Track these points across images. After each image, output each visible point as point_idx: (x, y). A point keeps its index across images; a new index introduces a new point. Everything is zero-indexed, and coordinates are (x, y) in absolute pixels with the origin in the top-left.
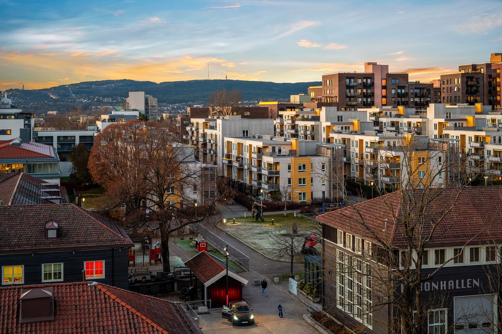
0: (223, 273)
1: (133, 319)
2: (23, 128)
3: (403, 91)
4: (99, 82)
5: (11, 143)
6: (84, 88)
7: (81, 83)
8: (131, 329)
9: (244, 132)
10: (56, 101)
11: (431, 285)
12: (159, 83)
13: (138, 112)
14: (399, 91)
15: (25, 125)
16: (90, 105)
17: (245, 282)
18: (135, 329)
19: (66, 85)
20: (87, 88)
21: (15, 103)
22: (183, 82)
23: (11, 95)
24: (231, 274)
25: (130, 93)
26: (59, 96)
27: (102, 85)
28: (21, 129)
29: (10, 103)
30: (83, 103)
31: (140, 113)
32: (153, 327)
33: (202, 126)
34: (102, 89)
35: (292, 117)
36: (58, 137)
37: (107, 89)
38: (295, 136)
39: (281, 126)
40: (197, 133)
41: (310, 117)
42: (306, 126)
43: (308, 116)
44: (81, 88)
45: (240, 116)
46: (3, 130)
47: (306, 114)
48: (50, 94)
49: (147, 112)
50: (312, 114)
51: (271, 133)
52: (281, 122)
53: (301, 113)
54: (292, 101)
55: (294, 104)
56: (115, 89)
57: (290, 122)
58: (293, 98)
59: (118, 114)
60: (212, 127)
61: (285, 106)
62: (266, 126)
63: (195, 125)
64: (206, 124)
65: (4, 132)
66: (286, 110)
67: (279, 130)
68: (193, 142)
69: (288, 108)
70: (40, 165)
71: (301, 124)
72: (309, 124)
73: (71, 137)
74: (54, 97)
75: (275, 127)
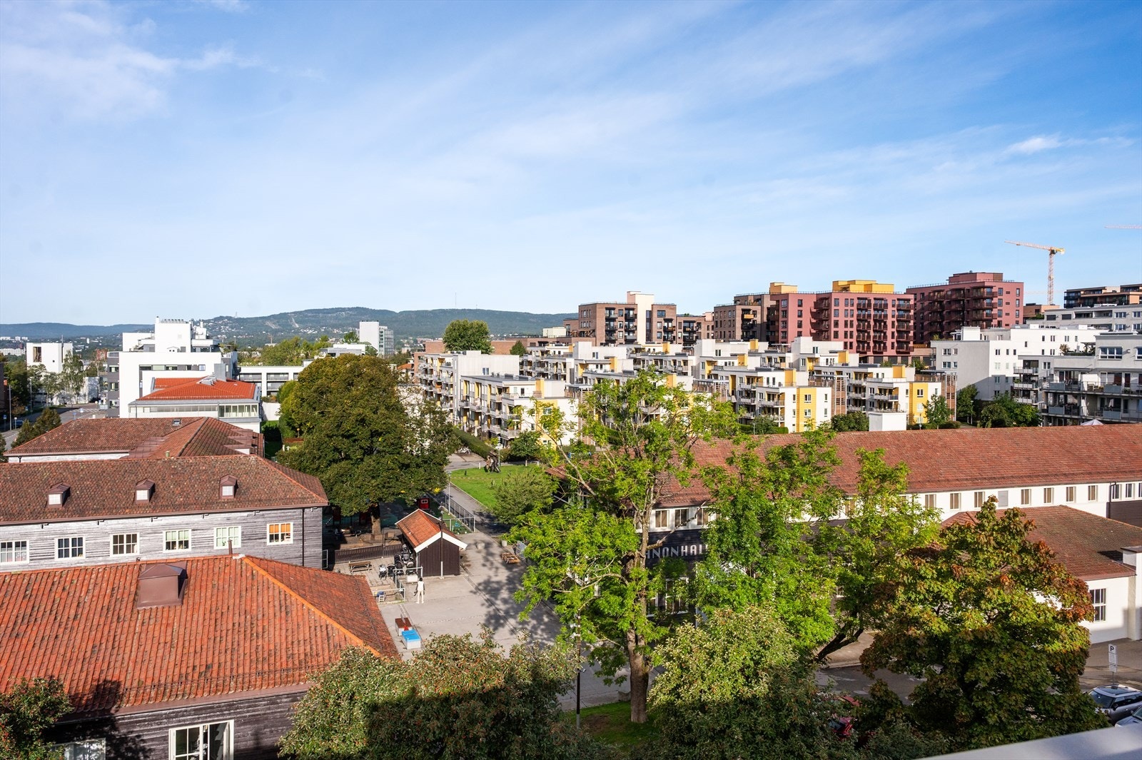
0: (437, 536)
1: (286, 600)
2: (220, 363)
3: (670, 324)
5: (198, 383)
6: (309, 317)
7: (306, 311)
8: (281, 612)
9: (484, 369)
10: (276, 332)
11: (670, 551)
12: (397, 312)
13: (366, 345)
14: (666, 324)
15: (224, 359)
16: (315, 337)
17: (462, 545)
18: (287, 613)
19: (288, 313)
20: (313, 317)
21: (211, 333)
22: (426, 311)
24: (447, 537)
25: (361, 323)
26: (279, 325)
27: (329, 313)
28: (215, 365)
29: (205, 333)
30: (308, 334)
31: (367, 348)
32: (309, 609)
33: (437, 363)
34: (331, 318)
35: (543, 353)
36: (268, 374)
37: (336, 318)
38: (544, 375)
39: (530, 363)
40: (432, 370)
41: (562, 354)
42: (557, 364)
43: (559, 352)
44: (306, 316)
45: (480, 351)
46: (195, 365)
47: (557, 349)
48: (268, 323)
49: (381, 346)
50: (564, 350)
51: (516, 373)
52: (530, 358)
53: (551, 348)
54: (544, 335)
55: (547, 337)
56: (346, 318)
57: (539, 359)
58: (546, 332)
59: (340, 348)
60: (449, 364)
61: (536, 341)
62: (510, 364)
63: (429, 361)
64: (442, 360)
65: (197, 368)
66: (537, 344)
67: (528, 368)
68: (426, 381)
69: (540, 343)
70: (235, 408)
71: (551, 361)
72: (560, 362)
73: (283, 374)
74: (273, 327)
75: (521, 364)
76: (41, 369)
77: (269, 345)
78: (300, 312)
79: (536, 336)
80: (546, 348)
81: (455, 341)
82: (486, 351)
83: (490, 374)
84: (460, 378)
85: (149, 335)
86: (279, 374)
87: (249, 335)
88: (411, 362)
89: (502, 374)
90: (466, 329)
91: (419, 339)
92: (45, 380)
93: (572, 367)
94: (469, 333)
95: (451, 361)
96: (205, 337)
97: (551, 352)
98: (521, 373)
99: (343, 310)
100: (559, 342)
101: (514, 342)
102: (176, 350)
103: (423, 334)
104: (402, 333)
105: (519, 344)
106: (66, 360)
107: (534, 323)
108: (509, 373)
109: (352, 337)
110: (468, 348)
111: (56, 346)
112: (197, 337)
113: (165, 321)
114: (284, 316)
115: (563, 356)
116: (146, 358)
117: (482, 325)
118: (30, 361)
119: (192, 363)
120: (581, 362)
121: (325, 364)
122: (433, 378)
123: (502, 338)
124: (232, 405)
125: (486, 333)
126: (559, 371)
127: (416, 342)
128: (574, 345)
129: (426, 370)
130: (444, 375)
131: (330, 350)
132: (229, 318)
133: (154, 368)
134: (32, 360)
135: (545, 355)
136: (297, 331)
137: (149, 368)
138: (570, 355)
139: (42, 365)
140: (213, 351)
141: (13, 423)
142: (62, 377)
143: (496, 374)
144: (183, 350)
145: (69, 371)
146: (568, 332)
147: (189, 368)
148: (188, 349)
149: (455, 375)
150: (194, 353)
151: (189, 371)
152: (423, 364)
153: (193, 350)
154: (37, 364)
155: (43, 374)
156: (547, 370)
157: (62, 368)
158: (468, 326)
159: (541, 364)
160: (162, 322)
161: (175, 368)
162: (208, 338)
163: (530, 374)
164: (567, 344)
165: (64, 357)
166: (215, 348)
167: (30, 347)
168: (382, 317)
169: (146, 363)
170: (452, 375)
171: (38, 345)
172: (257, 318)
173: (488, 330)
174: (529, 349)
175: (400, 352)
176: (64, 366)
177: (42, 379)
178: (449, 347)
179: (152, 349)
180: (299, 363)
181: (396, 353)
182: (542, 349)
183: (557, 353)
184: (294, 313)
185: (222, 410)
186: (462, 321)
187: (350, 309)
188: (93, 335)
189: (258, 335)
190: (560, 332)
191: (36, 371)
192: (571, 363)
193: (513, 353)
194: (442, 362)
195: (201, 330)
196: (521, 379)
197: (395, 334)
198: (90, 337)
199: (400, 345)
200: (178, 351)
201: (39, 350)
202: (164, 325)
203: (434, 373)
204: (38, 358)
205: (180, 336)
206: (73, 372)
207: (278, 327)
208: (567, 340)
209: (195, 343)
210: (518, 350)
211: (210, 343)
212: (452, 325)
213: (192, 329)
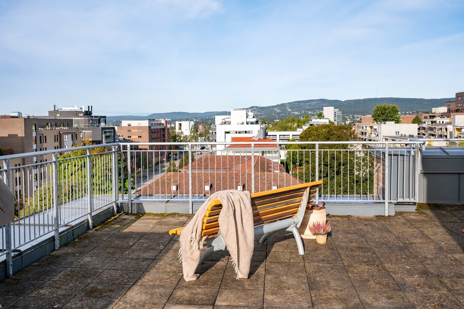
2: (260, 130)
4: (305, 101)
5: (252, 139)
6: (296, 105)
7: (294, 102)
9: (396, 132)
10: (279, 113)
12: (343, 101)
13: (328, 120)
15: (261, 128)
16: (300, 116)
19: (285, 103)
20: (298, 105)
21: (255, 115)
22: (360, 100)
23: (253, 111)
25: (324, 108)
26: (281, 110)
27: (307, 103)
28: (258, 131)
29: (252, 115)
30: (295, 115)
31: (330, 121)
33: (368, 129)
34: (307, 105)
35: (432, 122)
36: (280, 135)
37: (310, 105)
38: (433, 135)
39: (424, 128)
40: (366, 133)
41: (444, 123)
42: (441, 129)
43: (443, 122)
44: (294, 105)
45: (394, 122)
46: (248, 131)
47: (441, 120)
48: (275, 109)
49: (335, 120)
50: (446, 120)
51: (415, 133)
52: (424, 125)
53: (438, 120)
54: (433, 111)
55: (435, 113)
56: (315, 105)
57: (430, 126)
58: (434, 110)
59: (316, 121)
60: (375, 129)
61: (428, 115)
62: (412, 129)
63: (364, 128)
64: (371, 127)
65: (249, 132)
66: (429, 117)
67: (423, 131)
68: (363, 139)
69: (431, 117)
70: (269, 152)
71: (437, 127)
72: (443, 127)
73: (287, 135)
74: (278, 111)
75: (419, 129)
76: (182, 133)
77: (276, 121)
78: (291, 103)
79: (428, 113)
80: (434, 120)
81: (379, 116)
82: (397, 122)
83: (400, 135)
84: (382, 137)
85: (228, 116)
86: (285, 135)
87: (266, 116)
88: (354, 128)
89: (407, 135)
90: (385, 109)
91: (356, 116)
92: (183, 139)
93: (451, 130)
94: (387, 111)
95: (377, 128)
96: (252, 117)
97: (438, 122)
98: (419, 134)
99: (314, 101)
100: (442, 115)
101: (414, 116)
102: (240, 124)
103: (358, 113)
104: (346, 113)
105: (417, 117)
106: (191, 129)
107: (426, 104)
108: (412, 134)
109: (321, 116)
110: (386, 120)
111: (187, 122)
112: (249, 117)
113: (235, 110)
114: (283, 105)
115: (445, 124)
116: (227, 128)
117: (395, 107)
118: (177, 130)
119: (247, 130)
120: (457, 127)
121: (313, 129)
122: (367, 137)
123: (406, 114)
124: (267, 150)
125: (397, 112)
126: (442, 133)
127: (354, 117)
128: (452, 117)
129: (362, 133)
130: (373, 135)
131: (311, 123)
132: (257, 107)
133: (231, 132)
134: (178, 129)
135: (434, 124)
136: (290, 113)
137: (229, 133)
138: (450, 123)
139: (182, 132)
140: (256, 124)
141: (173, 158)
142: (190, 137)
143: (403, 135)
144: (243, 123)
145: (192, 134)
146: (449, 110)
147: (246, 132)
148: (245, 123)
149: (379, 135)
150: (247, 125)
151: (246, 134)
152: (361, 130)
153: (247, 123)
154: (180, 131)
155: (182, 136)
156: (435, 132)
157: (190, 133)
158: (387, 108)
159: (431, 129)
160: (234, 110)
161: (240, 133)
162: (254, 117)
163: (424, 135)
164: (448, 117)
165: (191, 128)
166: (257, 122)
167: (177, 123)
168: (335, 104)
169: (227, 130)
170: (378, 135)
171: (180, 122)
172: (270, 107)
173: (398, 109)
174: (423, 120)
175: (345, 123)
176: (191, 132)
177: (182, 138)
178: (375, 120)
179: (229, 123)
180: (295, 130)
181: (343, 124)
182: (432, 120)
183: (441, 122)
184: (288, 103)
185: (263, 153)
186: (383, 105)
187: (317, 100)
188: (197, 117)
189: (271, 116)
190: (444, 109)
191: (180, 134)
192: (450, 128)
193: (414, 122)
194: (372, 128)
195: (251, 114)
196: (419, 137)
197: (343, 113)
198: (195, 118)
199: (345, 119)
200: (241, 124)
201: (180, 124)
202: (235, 111)
203: (367, 134)
204: (180, 129)
205: (242, 117)
206: (194, 135)
207: (280, 111)
208: (448, 114)
209: (248, 120)
210: (417, 121)
211: (254, 120)
212: (377, 107)
213: (247, 113)
